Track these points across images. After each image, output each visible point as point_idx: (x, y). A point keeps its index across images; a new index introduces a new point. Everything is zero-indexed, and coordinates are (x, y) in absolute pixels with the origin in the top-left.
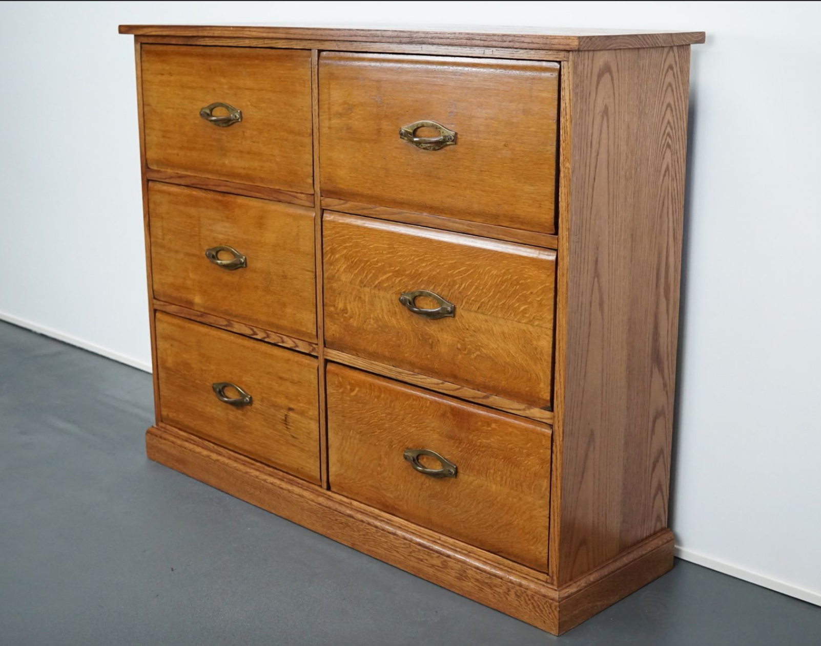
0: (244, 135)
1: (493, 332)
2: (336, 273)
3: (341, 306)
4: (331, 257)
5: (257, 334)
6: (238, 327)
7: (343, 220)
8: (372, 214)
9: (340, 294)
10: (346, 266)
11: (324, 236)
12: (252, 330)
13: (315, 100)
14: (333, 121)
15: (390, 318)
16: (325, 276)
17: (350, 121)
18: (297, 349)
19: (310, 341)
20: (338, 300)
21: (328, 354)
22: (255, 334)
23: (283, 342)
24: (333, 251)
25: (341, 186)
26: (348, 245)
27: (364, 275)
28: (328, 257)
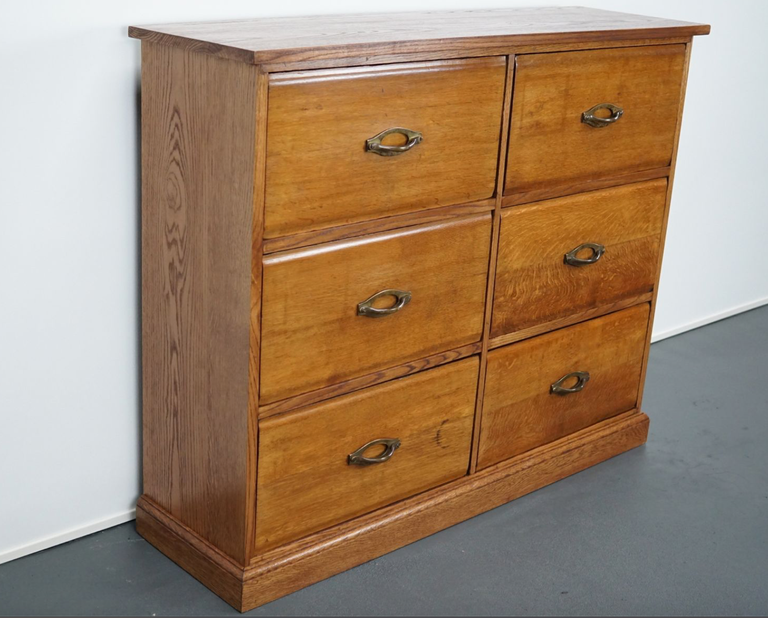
0: (420, 157)
1: (626, 253)
2: (509, 263)
3: (510, 292)
4: (506, 249)
5: (415, 368)
6: (390, 374)
7: (519, 211)
8: (548, 196)
9: (511, 281)
10: (519, 252)
11: (500, 234)
12: (408, 366)
13: (508, 104)
14: (524, 121)
15: (553, 280)
16: (498, 271)
17: (540, 118)
18: (460, 357)
19: (473, 342)
20: (508, 288)
21: (492, 344)
22: (412, 368)
23: (445, 359)
24: (508, 244)
25: (526, 180)
26: (523, 232)
27: (535, 254)
28: (503, 251)
